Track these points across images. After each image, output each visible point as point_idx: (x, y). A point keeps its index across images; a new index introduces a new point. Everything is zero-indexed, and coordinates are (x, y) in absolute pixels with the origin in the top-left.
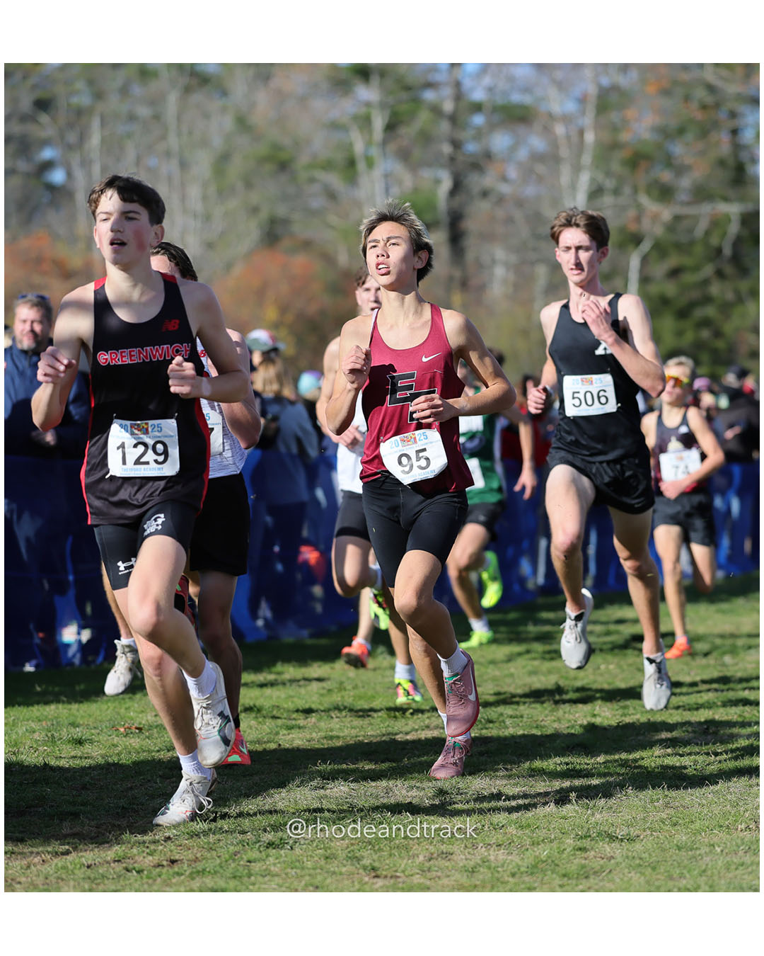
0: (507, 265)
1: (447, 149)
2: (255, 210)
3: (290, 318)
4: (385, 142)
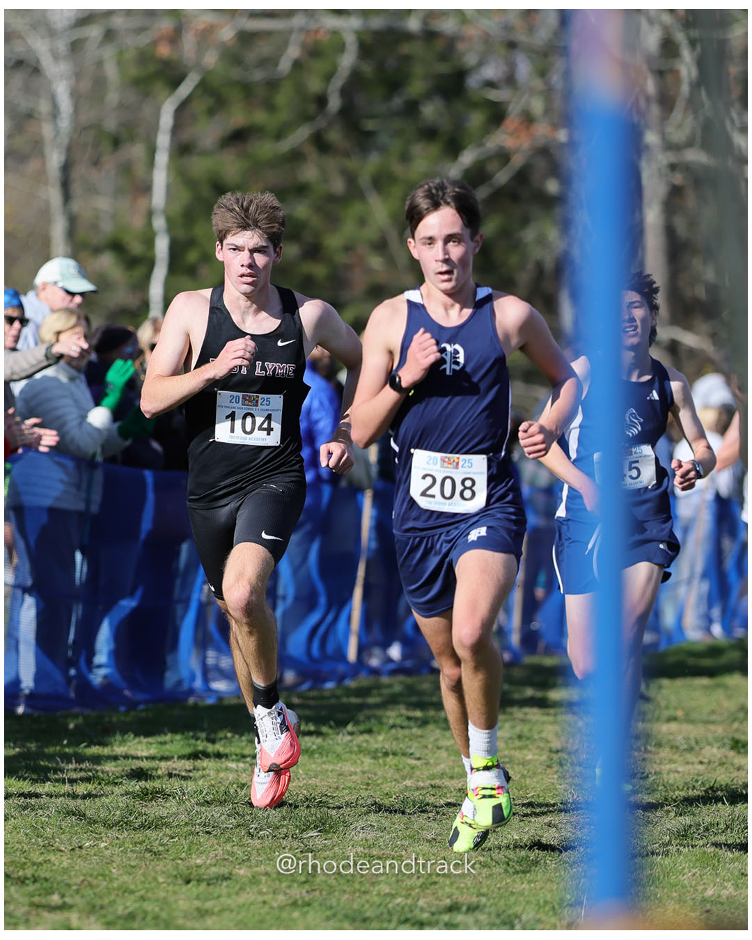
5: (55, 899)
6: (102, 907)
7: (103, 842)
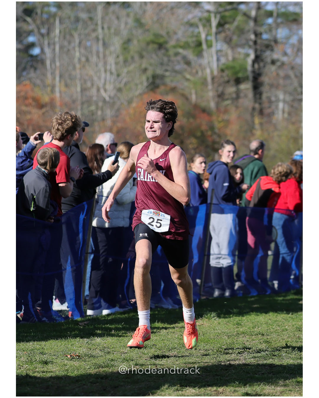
0: (284, 101)
1: (253, 37)
2: (145, 70)
4: (216, 34)
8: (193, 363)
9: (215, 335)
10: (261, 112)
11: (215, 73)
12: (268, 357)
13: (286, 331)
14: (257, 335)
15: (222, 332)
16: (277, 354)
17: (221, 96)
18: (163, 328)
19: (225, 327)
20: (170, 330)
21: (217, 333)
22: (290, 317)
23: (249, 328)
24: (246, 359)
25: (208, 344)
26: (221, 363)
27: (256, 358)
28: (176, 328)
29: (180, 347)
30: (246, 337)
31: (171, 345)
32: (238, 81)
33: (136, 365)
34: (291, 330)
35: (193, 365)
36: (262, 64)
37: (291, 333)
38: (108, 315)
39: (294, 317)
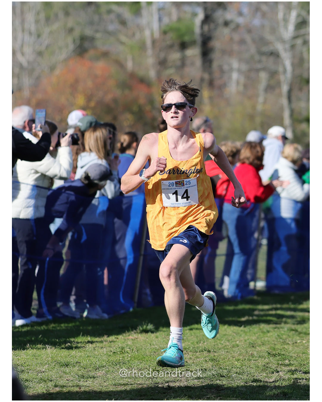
0: (239, 71)
2: (71, 30)
3: (92, 104)
5: (287, 362)
6: (304, 365)
7: (304, 340)
8: (124, 384)
9: (151, 351)
10: (211, 84)
11: (157, 35)
12: (215, 378)
13: (237, 347)
14: (202, 351)
15: (160, 348)
16: (225, 375)
17: (163, 63)
18: (89, 342)
19: (163, 341)
20: (98, 345)
21: (154, 349)
22: (242, 331)
23: (192, 343)
24: (189, 380)
25: (143, 362)
26: (158, 385)
27: (200, 379)
28: (104, 342)
29: (109, 365)
30: (188, 354)
31: (98, 363)
32: (183, 46)
33: (56, 386)
34: (243, 346)
35: (125, 387)
36: (212, 26)
37: (243, 349)
38: (23, 326)
39: (246, 331)
